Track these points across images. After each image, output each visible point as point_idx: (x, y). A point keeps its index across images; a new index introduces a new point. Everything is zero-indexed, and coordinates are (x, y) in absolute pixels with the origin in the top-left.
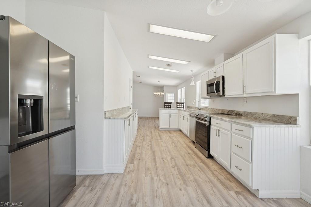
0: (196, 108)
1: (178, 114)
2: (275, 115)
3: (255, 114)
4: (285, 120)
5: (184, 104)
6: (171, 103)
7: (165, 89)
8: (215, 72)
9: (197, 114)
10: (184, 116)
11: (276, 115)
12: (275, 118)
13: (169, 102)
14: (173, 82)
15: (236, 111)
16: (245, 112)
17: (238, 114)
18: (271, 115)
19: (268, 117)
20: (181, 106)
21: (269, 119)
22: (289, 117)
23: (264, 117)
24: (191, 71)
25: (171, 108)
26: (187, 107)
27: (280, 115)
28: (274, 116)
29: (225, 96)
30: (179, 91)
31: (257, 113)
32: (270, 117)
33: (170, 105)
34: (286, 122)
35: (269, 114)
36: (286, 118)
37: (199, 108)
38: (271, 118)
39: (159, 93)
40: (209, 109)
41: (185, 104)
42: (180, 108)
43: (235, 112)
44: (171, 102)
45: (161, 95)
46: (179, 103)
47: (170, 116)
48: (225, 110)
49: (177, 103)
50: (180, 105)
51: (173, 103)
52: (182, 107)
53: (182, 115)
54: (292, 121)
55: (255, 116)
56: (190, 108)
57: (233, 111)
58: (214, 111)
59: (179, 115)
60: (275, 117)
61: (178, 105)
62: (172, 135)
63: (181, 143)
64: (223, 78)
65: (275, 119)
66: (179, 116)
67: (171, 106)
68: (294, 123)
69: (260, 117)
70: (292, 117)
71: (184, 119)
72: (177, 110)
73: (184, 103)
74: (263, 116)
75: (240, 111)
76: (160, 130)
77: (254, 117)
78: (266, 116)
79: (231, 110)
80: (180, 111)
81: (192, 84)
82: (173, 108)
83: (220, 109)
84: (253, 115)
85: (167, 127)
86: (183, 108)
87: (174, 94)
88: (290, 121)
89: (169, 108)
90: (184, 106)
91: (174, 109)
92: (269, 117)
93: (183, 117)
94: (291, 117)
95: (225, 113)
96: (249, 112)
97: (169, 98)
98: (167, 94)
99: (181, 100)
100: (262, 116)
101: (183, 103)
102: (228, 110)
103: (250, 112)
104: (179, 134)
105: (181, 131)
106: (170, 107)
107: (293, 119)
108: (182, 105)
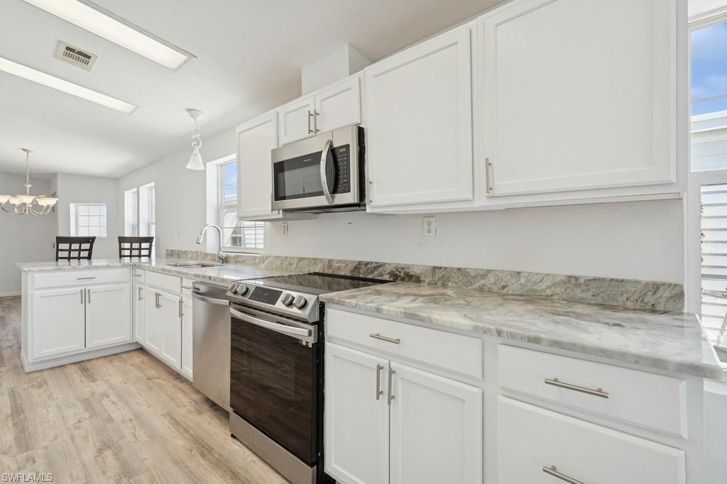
0: (207, 255)
1: (127, 287)
2: (576, 279)
3: (486, 274)
4: (625, 296)
5: (151, 243)
6: (91, 240)
7: (61, 185)
8: (313, 115)
9: (241, 290)
10: (159, 292)
11: (582, 281)
12: (578, 291)
13: (83, 233)
14: (101, 160)
15: (389, 264)
16: (435, 268)
17: (402, 274)
18: (557, 280)
19: (543, 286)
20: (140, 249)
21: (549, 292)
22: (647, 284)
23: (523, 286)
24: (187, 114)
25: (95, 262)
26: (164, 253)
27: (604, 280)
28: (572, 281)
29: (368, 210)
30: (129, 196)
31: (489, 271)
32: (555, 285)
33: (86, 246)
34: (629, 304)
35: (548, 275)
36: (633, 290)
37: (223, 255)
38: (558, 290)
39: (28, 200)
40: (263, 259)
41: (154, 244)
42: (135, 260)
43: (389, 269)
44: (91, 235)
45: (36, 206)
46: (131, 240)
47: (85, 297)
48: (339, 261)
49: (122, 240)
50: (136, 245)
51: (102, 239)
52: (144, 252)
53: (150, 286)
54: (662, 301)
55: (482, 282)
56: (179, 256)
57: (379, 266)
58: (291, 265)
59: (133, 287)
60: (578, 285)
61: (127, 245)
62: (100, 387)
63: (153, 436)
64: (361, 132)
65: (578, 293)
66: (136, 294)
67: (90, 250)
68: (670, 306)
69: (504, 287)
70: (664, 284)
71: (158, 305)
72: (125, 266)
73: (152, 238)
74: (522, 281)
75: (413, 266)
76: (27, 369)
77: (476, 285)
78: (535, 283)
79: (368, 263)
80: (139, 272)
81: (194, 164)
82: (103, 262)
83: (316, 259)
84: (474, 277)
85: (71, 346)
86: (149, 256)
87: (104, 208)
88: (650, 299)
89: (85, 262)
90: (150, 249)
91: (109, 267)
92: (549, 287)
93: (158, 295)
94: (656, 287)
95: (342, 273)
96: (452, 269)
97: (82, 221)
98: (72, 206)
99: (137, 226)
100: (514, 281)
101: (149, 240)
102: (352, 262)
103: (459, 269)
104: (137, 373)
105: (142, 350)
106: (89, 258)
107: (667, 294)
108: (145, 245)
